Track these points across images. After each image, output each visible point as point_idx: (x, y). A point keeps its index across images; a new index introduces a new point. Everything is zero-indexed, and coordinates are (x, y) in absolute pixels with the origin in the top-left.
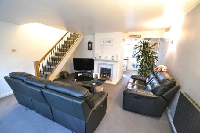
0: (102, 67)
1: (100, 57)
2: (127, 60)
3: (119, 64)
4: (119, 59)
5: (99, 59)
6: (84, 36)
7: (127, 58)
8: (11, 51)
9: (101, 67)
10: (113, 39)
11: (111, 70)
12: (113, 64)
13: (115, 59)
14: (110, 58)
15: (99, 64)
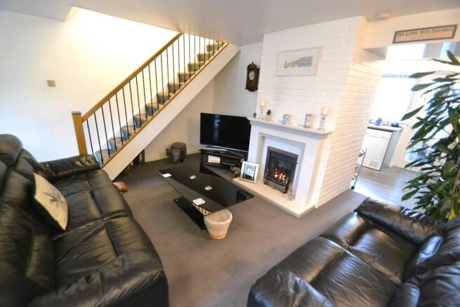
0: (270, 146)
1: (269, 113)
2: (392, 131)
3: (327, 143)
4: (329, 127)
5: (264, 121)
6: (242, 48)
7: (393, 126)
8: (46, 84)
9: (269, 148)
10: (320, 49)
11: (298, 161)
12: (305, 144)
13: (316, 126)
14: (297, 122)
15: (263, 138)
